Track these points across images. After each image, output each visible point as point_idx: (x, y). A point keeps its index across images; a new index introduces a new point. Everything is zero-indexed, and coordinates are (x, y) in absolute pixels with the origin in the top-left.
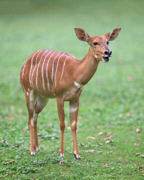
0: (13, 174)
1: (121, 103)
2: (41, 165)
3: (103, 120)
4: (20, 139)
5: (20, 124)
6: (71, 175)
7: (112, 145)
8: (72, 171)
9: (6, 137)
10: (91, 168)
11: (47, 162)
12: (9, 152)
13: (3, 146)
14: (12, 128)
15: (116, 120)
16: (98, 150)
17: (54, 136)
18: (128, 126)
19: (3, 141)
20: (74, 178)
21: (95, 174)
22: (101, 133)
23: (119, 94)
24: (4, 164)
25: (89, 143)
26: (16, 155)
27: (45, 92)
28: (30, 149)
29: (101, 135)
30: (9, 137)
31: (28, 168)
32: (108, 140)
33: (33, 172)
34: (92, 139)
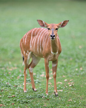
0: (14, 103)
1: (76, 62)
2: (31, 98)
3: (66, 72)
4: (17, 82)
5: (16, 73)
6: (50, 105)
7: (73, 87)
8: (51, 103)
9: (8, 81)
10: (62, 101)
11: (35, 97)
12: (11, 90)
13: (7, 86)
14: (12, 75)
15: (74, 72)
16: (65, 90)
17: (37, 81)
18: (82, 76)
19: (7, 83)
20: (52, 107)
21: (65, 105)
22: (66, 80)
23: (75, 56)
24: (9, 97)
25: (59, 86)
26: (16, 92)
27: (38, 53)
28: (24, 88)
29: (66, 81)
30: (10, 81)
31: (24, 100)
32: (71, 84)
33: (27, 103)
34: (60, 84)
